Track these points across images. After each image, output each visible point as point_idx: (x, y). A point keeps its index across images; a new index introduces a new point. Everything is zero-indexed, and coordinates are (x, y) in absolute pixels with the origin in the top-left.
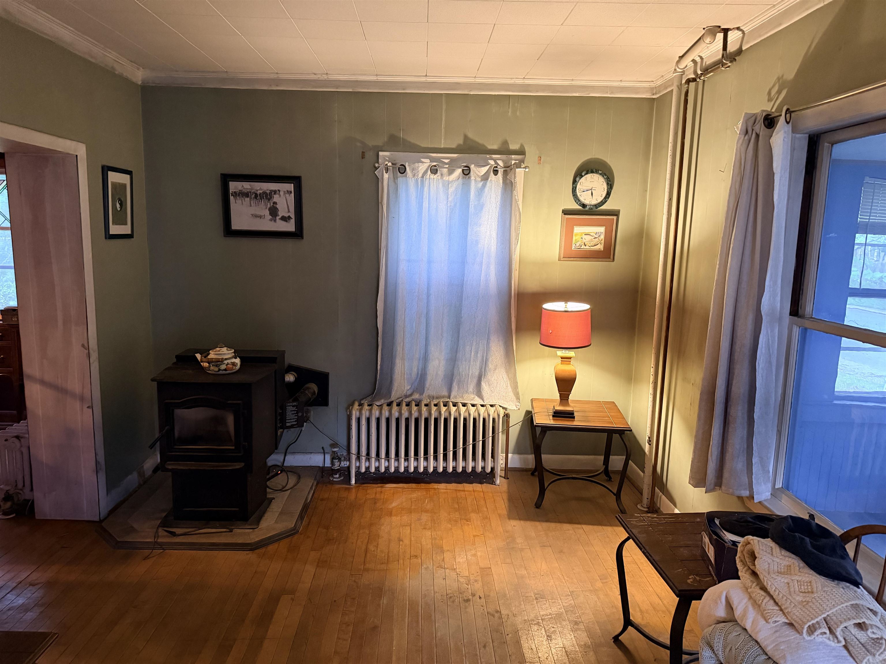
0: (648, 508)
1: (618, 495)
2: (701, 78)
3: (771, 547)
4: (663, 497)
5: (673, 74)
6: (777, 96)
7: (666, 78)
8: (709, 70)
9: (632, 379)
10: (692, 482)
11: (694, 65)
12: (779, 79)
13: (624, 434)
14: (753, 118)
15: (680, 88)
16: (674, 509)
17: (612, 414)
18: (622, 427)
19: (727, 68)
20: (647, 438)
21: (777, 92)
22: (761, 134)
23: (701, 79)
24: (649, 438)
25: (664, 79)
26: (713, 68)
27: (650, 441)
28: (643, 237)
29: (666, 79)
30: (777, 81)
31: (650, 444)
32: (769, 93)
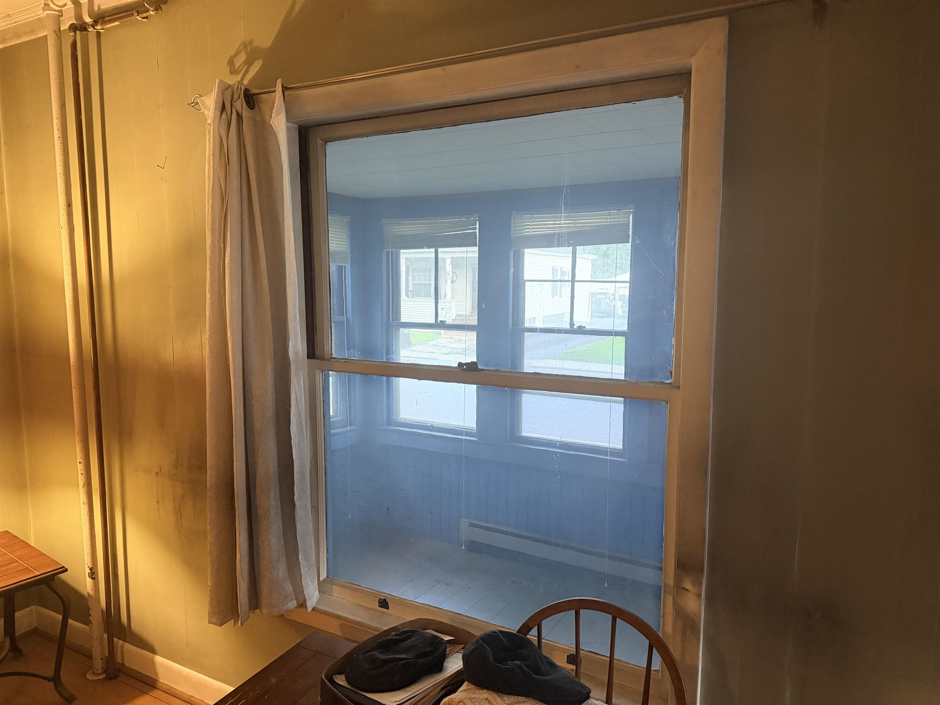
0: (104, 672)
1: (56, 679)
2: (96, 27)
3: (487, 699)
4: (127, 645)
5: (44, 11)
6: (245, 67)
7: (17, 20)
8: (106, 19)
9: (26, 486)
10: (215, 620)
11: (74, 6)
12: (245, 45)
13: (54, 580)
14: (229, 91)
15: (58, 34)
16: (153, 657)
17: (18, 553)
18: (50, 570)
19: (144, 18)
20: (88, 571)
21: (245, 63)
22: (244, 114)
23: (95, 29)
24: (91, 569)
25: (13, 21)
26: (114, 17)
27: (93, 574)
28: (9, 265)
29: (16, 22)
30: (242, 47)
31: (93, 579)
32: (231, 62)
